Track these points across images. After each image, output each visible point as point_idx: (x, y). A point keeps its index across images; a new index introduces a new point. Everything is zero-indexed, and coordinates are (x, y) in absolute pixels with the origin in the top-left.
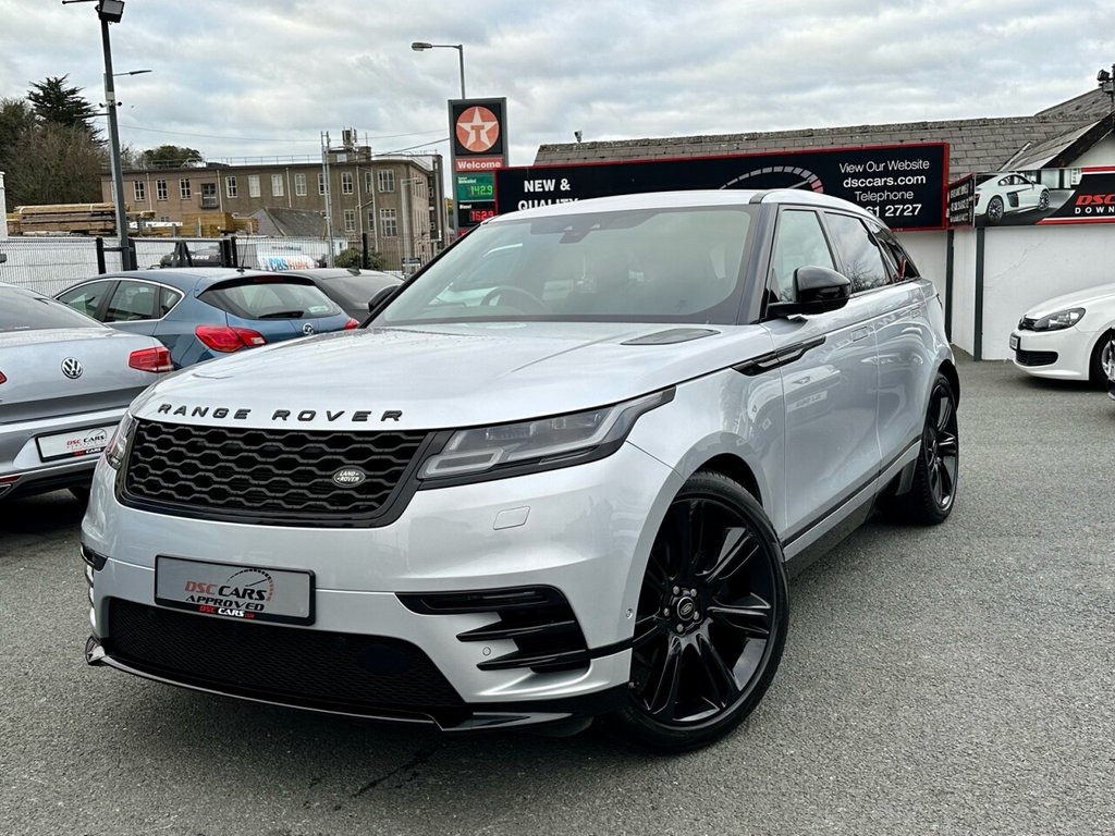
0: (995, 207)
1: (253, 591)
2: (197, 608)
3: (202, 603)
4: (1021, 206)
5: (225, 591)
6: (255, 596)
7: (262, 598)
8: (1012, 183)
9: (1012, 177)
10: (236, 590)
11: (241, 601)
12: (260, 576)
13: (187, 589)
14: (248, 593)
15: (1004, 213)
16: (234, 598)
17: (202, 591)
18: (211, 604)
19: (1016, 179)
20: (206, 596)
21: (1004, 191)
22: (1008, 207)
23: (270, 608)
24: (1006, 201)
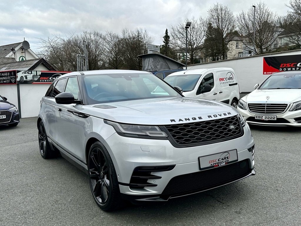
0: (22, 79)
1: (226, 157)
2: (213, 166)
3: (214, 165)
4: (28, 79)
5: (220, 160)
6: (226, 158)
7: (228, 158)
8: (25, 73)
9: (25, 72)
10: (222, 159)
11: (223, 161)
12: (227, 153)
13: (210, 163)
14: (225, 158)
15: (24, 81)
16: (222, 161)
17: (214, 162)
18: (217, 164)
19: (26, 73)
20: (215, 163)
21: (24, 75)
22: (25, 79)
23: (230, 160)
24: (24, 78)
